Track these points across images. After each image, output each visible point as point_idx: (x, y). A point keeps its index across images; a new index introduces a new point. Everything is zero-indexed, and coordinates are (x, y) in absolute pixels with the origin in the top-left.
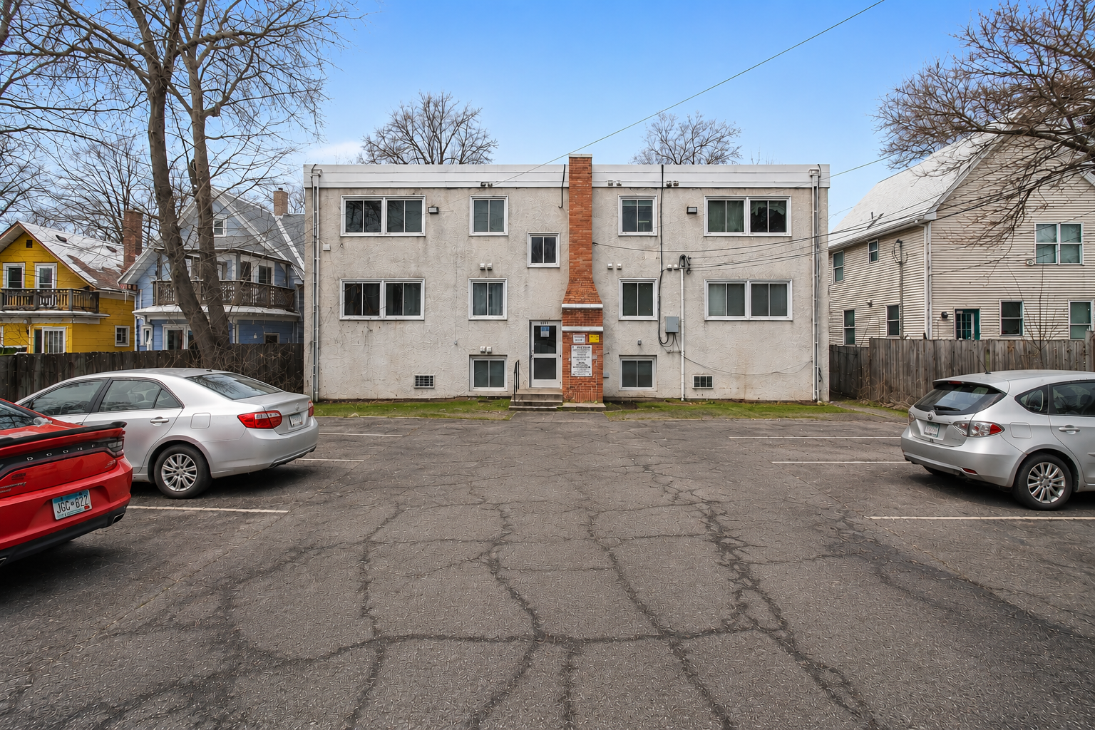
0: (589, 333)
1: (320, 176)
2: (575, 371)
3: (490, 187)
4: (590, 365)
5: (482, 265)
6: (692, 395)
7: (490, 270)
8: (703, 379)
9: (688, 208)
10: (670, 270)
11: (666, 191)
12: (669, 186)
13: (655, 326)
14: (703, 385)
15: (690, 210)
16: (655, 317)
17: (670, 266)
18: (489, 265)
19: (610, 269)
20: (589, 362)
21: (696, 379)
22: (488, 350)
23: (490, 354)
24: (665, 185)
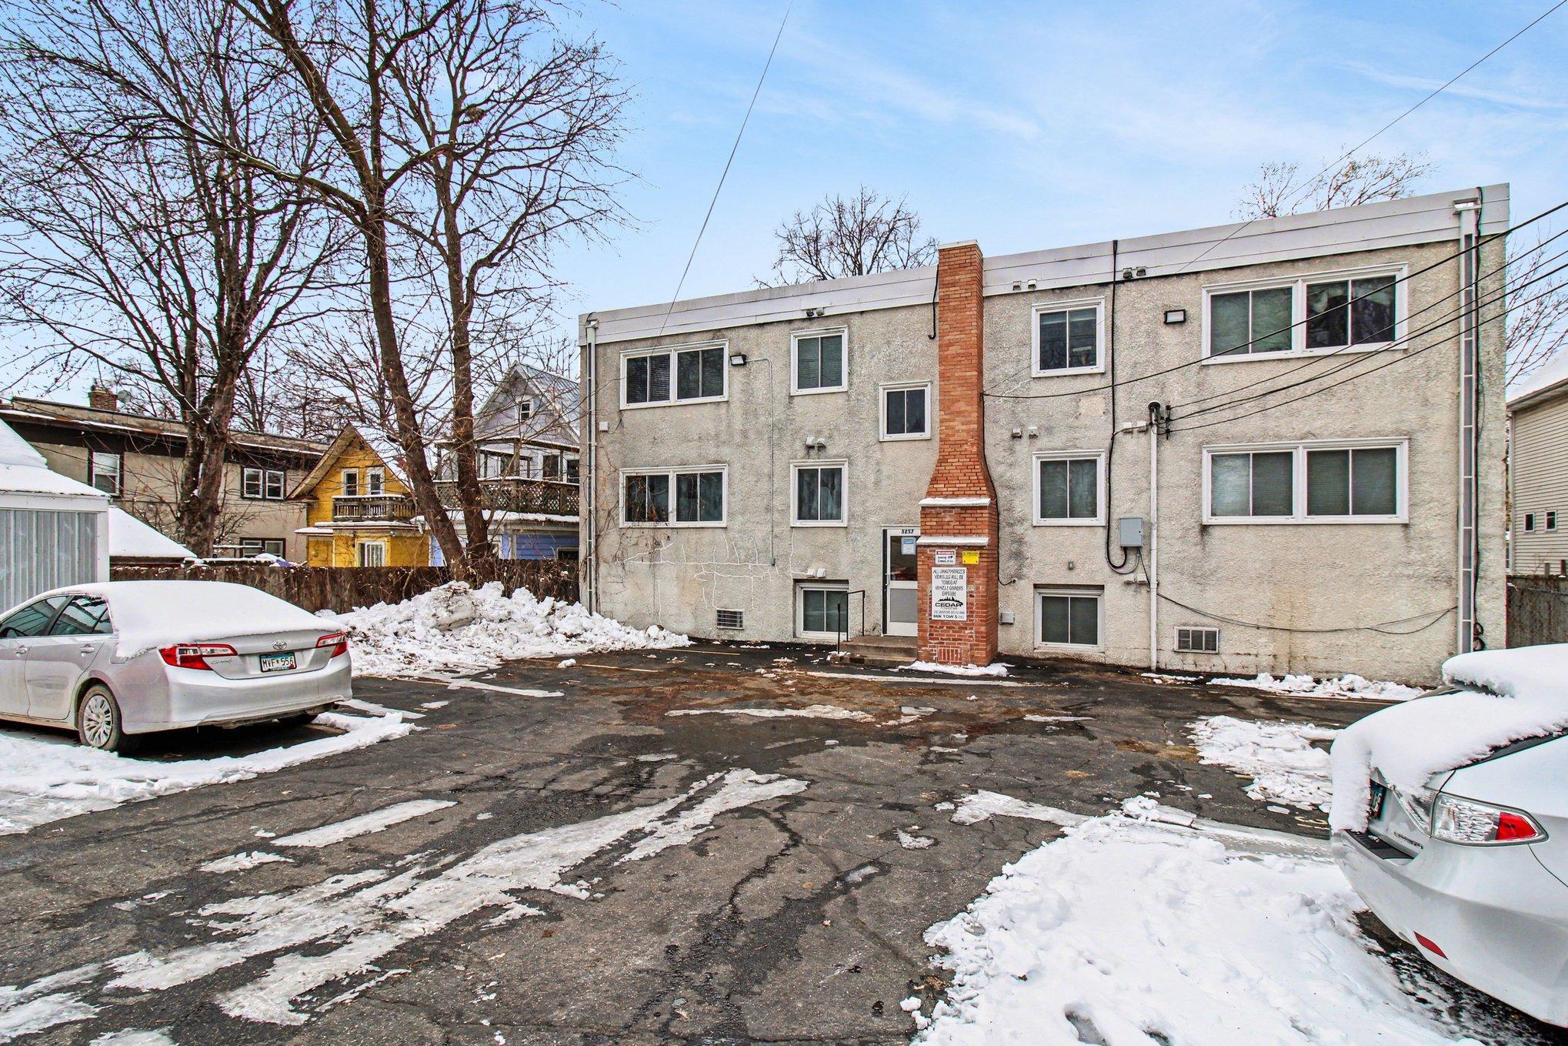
0: (961, 548)
1: (596, 329)
2: (938, 612)
3: (821, 316)
4: (964, 600)
5: (810, 441)
6: (1176, 663)
7: (822, 447)
8: (1197, 635)
9: (1166, 314)
10: (1127, 432)
11: (1122, 290)
12: (1128, 278)
13: (1101, 534)
14: (1197, 645)
15: (1172, 318)
16: (1101, 519)
17: (1128, 425)
18: (822, 440)
19: (1015, 437)
20: (961, 596)
21: (1183, 634)
22: (820, 574)
23: (822, 580)
24: (1120, 277)
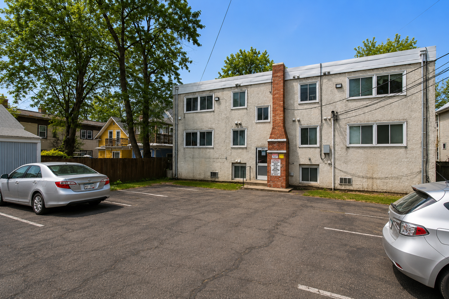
0: (279, 154)
1: (178, 90)
2: (272, 173)
3: (240, 86)
4: (280, 169)
5: (236, 123)
6: (339, 187)
7: (240, 124)
8: (345, 179)
11: (323, 78)
12: (325, 75)
13: (318, 150)
14: (345, 182)
15: (338, 86)
16: (318, 145)
17: (326, 118)
18: (239, 122)
19: (294, 121)
21: (341, 179)
22: (239, 161)
23: (240, 163)
24: (322, 74)
